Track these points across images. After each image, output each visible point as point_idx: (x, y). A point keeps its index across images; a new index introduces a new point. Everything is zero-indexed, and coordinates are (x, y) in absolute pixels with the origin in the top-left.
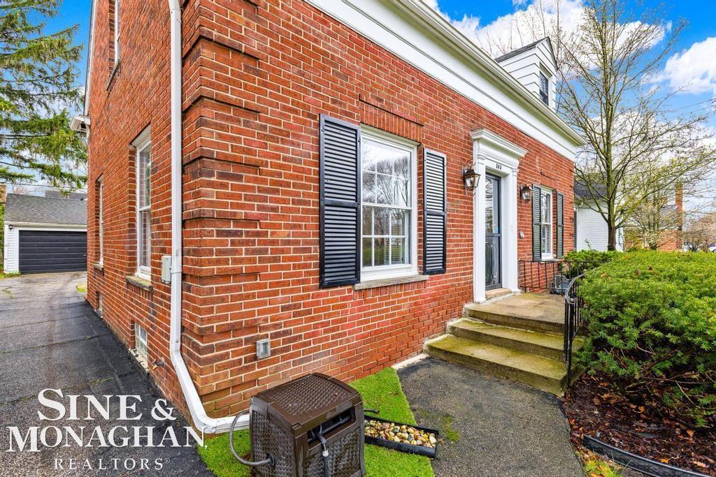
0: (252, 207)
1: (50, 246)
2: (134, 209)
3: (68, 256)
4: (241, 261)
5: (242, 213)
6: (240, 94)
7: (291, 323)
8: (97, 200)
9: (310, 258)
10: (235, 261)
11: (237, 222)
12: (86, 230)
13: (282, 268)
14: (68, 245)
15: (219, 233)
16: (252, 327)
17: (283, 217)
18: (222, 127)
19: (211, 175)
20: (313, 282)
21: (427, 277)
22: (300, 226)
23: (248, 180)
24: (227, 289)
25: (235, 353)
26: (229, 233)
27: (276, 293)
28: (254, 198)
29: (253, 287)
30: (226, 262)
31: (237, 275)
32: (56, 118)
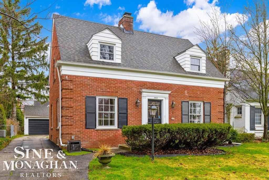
0: (71, 114)
1: (38, 125)
2: (57, 114)
3: (44, 129)
4: (69, 123)
5: (69, 115)
6: (69, 96)
7: (79, 134)
8: (51, 110)
9: (84, 123)
10: (68, 123)
11: (68, 117)
12: (49, 119)
13: (77, 124)
14: (44, 125)
15: (65, 118)
16: (71, 134)
17: (77, 116)
18: (66, 102)
19: (64, 109)
20: (84, 127)
21: (119, 129)
22: (81, 117)
23: (70, 110)
24: (67, 127)
25: (68, 138)
26: (67, 118)
27: (76, 129)
28: (72, 113)
29: (71, 127)
30: (67, 123)
31: (69, 125)
32: (40, 75)
